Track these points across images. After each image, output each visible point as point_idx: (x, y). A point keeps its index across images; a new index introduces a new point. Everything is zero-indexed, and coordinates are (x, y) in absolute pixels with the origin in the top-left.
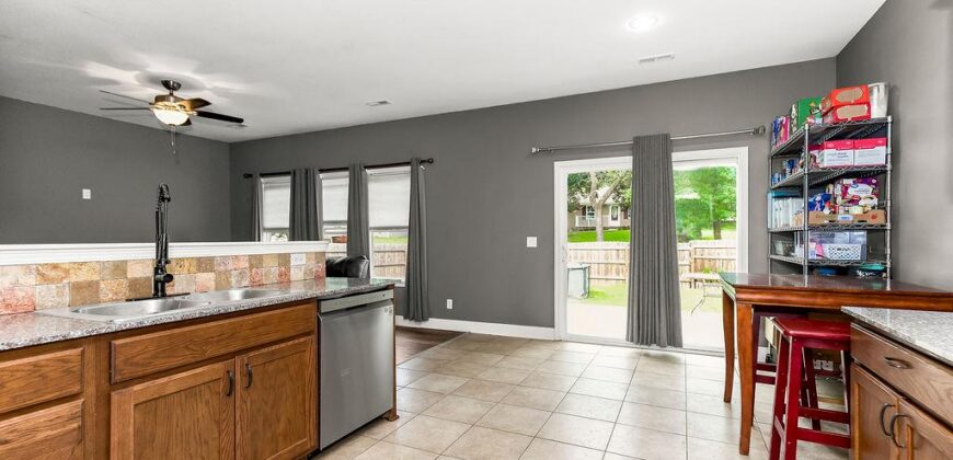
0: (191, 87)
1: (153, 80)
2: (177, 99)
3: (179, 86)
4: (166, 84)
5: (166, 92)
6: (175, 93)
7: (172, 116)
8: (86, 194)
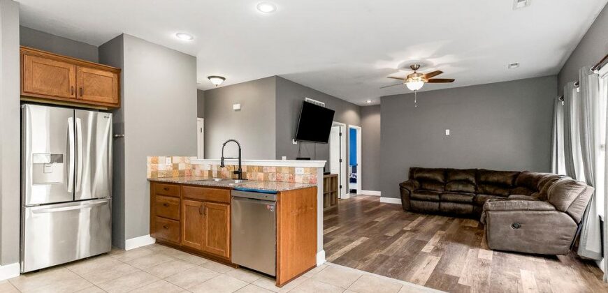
0: (426, 65)
1: (406, 67)
2: (419, 75)
3: (419, 66)
4: (412, 68)
5: (413, 72)
6: (417, 71)
7: (416, 85)
8: (448, 132)
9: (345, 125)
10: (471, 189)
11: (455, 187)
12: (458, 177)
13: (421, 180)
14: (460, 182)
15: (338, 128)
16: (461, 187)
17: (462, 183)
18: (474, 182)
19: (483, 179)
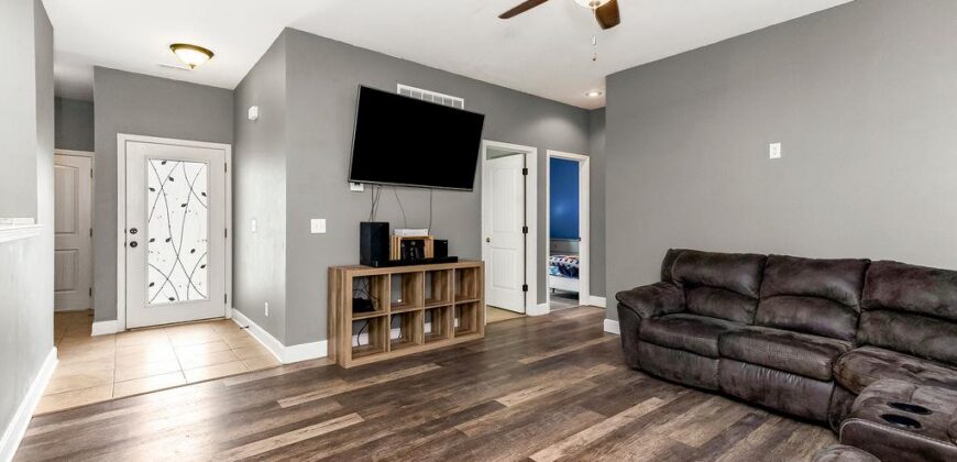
8: (775, 151)
9: (534, 150)
10: (839, 323)
11: (783, 313)
12: (800, 283)
13: (690, 285)
14: (805, 297)
15: (521, 157)
16: (804, 315)
17: (810, 304)
18: (854, 301)
19: (882, 293)
